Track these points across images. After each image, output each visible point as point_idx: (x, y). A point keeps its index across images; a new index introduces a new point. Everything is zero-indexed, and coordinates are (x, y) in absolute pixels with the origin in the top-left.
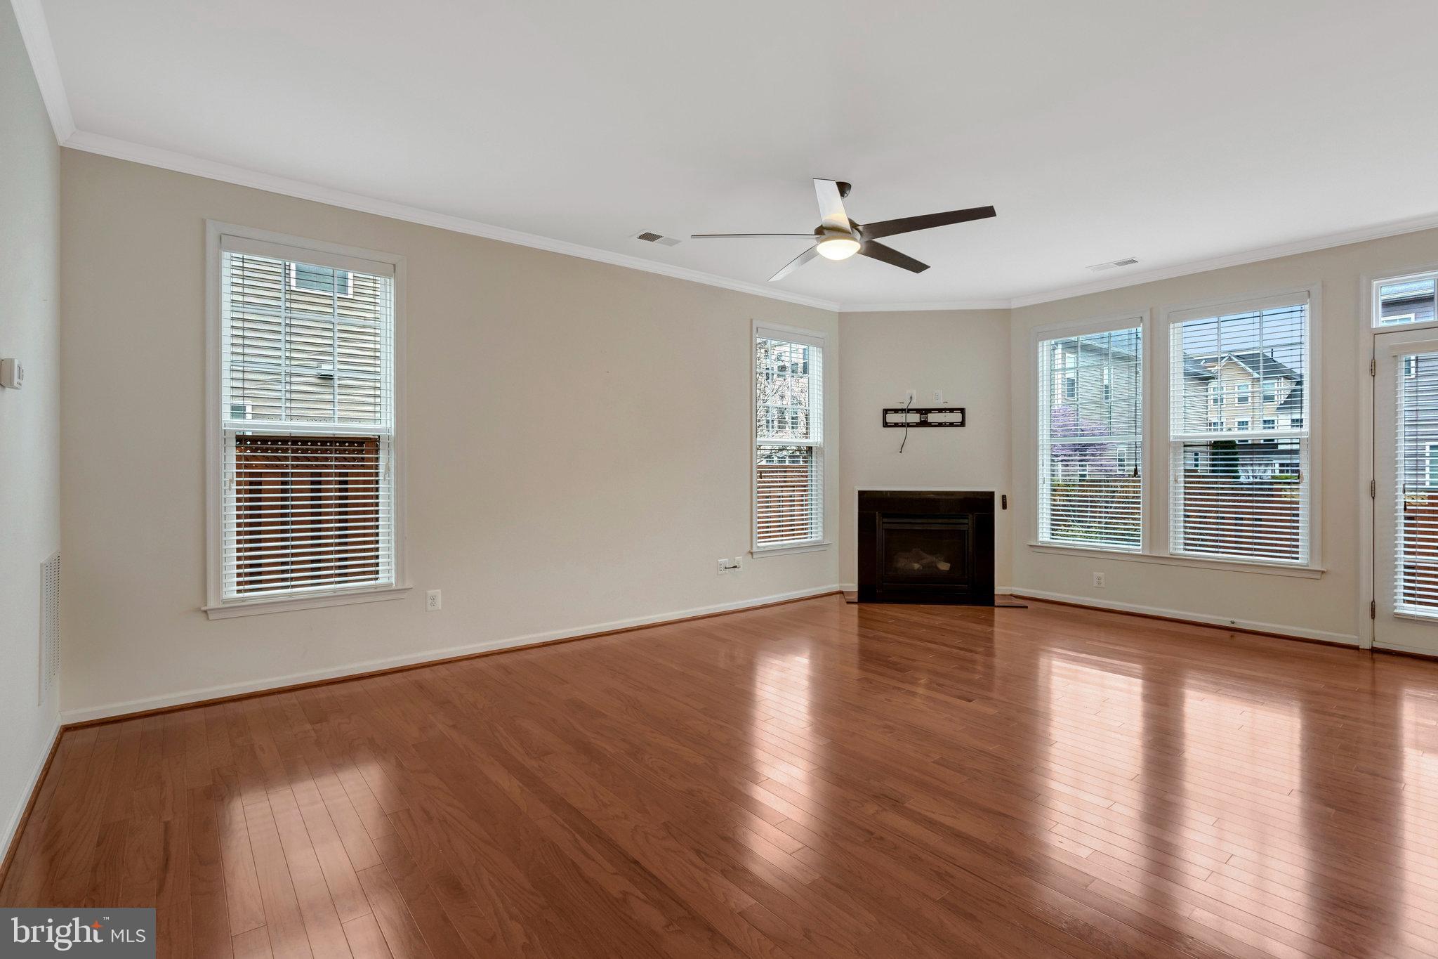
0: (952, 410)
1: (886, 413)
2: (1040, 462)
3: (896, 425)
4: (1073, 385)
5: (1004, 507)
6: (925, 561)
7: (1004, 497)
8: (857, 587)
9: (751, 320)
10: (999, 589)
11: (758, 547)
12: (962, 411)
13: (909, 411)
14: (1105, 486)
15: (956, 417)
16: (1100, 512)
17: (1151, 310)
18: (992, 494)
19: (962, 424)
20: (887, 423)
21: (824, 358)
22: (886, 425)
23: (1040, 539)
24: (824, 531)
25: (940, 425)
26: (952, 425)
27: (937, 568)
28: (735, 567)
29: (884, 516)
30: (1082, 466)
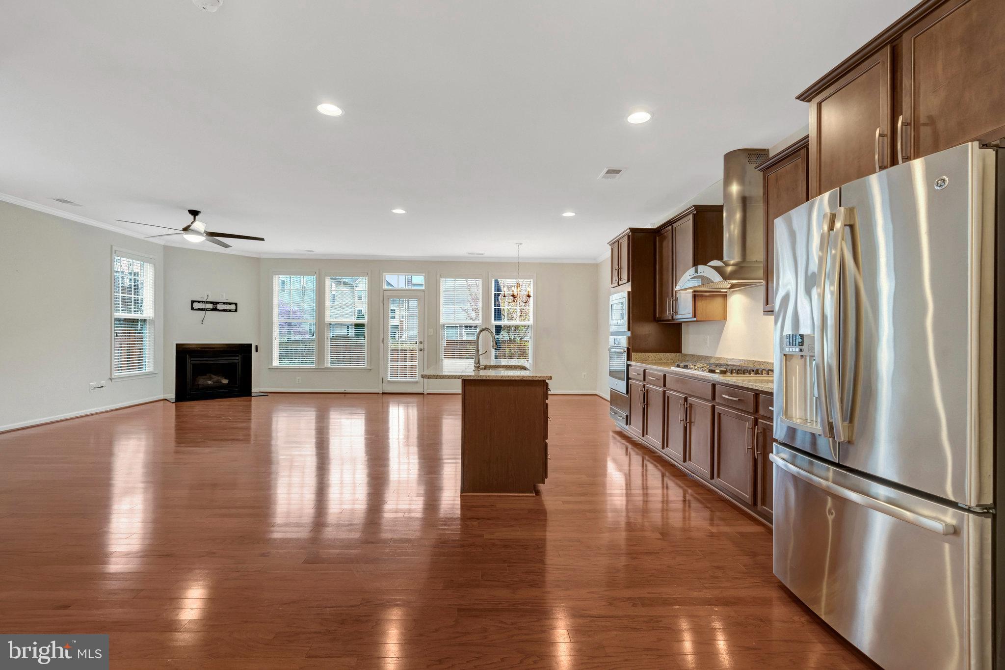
0: (230, 304)
1: (193, 303)
2: (274, 330)
3: (199, 309)
4: (284, 283)
5: (257, 351)
6: (214, 380)
7: (256, 346)
8: (175, 396)
9: (112, 246)
10: (254, 389)
11: (115, 376)
12: (236, 304)
13: (207, 302)
14: (302, 343)
15: (233, 307)
16: (299, 356)
17: (319, 270)
18: (250, 345)
19: (236, 311)
20: (193, 308)
21: (155, 270)
22: (193, 309)
23: (274, 365)
24: (154, 367)
25: (224, 310)
26: (230, 311)
27: (221, 382)
28: (102, 387)
29: (191, 357)
30: (289, 332)
